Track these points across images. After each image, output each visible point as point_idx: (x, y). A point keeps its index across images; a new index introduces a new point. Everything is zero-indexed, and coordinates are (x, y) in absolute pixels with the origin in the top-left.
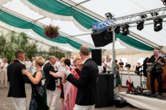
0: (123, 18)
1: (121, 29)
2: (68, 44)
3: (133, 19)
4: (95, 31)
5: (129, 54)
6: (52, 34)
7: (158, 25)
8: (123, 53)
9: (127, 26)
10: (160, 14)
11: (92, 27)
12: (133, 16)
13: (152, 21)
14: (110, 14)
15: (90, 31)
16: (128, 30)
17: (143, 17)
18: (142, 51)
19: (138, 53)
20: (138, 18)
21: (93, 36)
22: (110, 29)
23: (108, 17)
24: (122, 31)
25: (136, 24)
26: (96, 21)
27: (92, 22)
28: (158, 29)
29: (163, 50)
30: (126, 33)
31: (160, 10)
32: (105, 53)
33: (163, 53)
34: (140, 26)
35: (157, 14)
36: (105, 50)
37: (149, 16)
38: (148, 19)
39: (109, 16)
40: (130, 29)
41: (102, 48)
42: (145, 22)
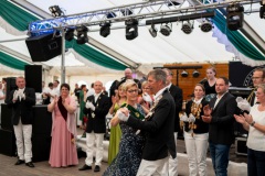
0: (79, 16)
1: (75, 33)
3: (95, 19)
4: (32, 34)
5: (89, 75)
7: (132, 30)
8: (81, 73)
9: (84, 29)
10: (136, 12)
11: (27, 28)
12: (94, 13)
13: (123, 24)
14: (57, 7)
15: (25, 35)
16: (86, 36)
17: (110, 16)
18: (108, 69)
19: (104, 73)
20: (102, 18)
21: (28, 43)
22: (58, 33)
23: (53, 12)
24: (77, 37)
25: (98, 27)
26: (35, 19)
27: (28, 19)
28: (131, 36)
29: (140, 69)
30: (83, 40)
31: (135, 6)
32: (52, 72)
33: (140, 74)
34: (105, 31)
35: (130, 13)
36: (51, 68)
37: (119, 15)
38: (117, 20)
39: (57, 11)
40: (89, 34)
41: (45, 64)
42: (113, 25)
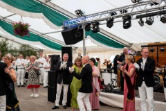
0: (93, 15)
1: (91, 26)
2: (39, 42)
3: (103, 17)
4: (65, 28)
5: (100, 52)
6: (22, 31)
7: (127, 22)
8: (95, 51)
9: (97, 23)
10: (129, 11)
11: (62, 25)
12: (102, 13)
13: (121, 19)
14: (80, 11)
15: (61, 29)
16: (98, 27)
17: (113, 14)
18: (112, 48)
19: (109, 50)
20: (108, 16)
21: (63, 34)
22: (81, 27)
23: (78, 14)
24: (93, 29)
25: (106, 22)
26: (67, 19)
27: (63, 19)
28: (127, 26)
29: (133, 47)
30: (96, 30)
31: (129, 7)
32: (77, 50)
33: (133, 50)
34: (110, 24)
35: (126, 11)
36: (76, 48)
37: (118, 13)
38: (117, 17)
39: (79, 13)
40: (100, 26)
41: (73, 46)
42: (115, 20)
